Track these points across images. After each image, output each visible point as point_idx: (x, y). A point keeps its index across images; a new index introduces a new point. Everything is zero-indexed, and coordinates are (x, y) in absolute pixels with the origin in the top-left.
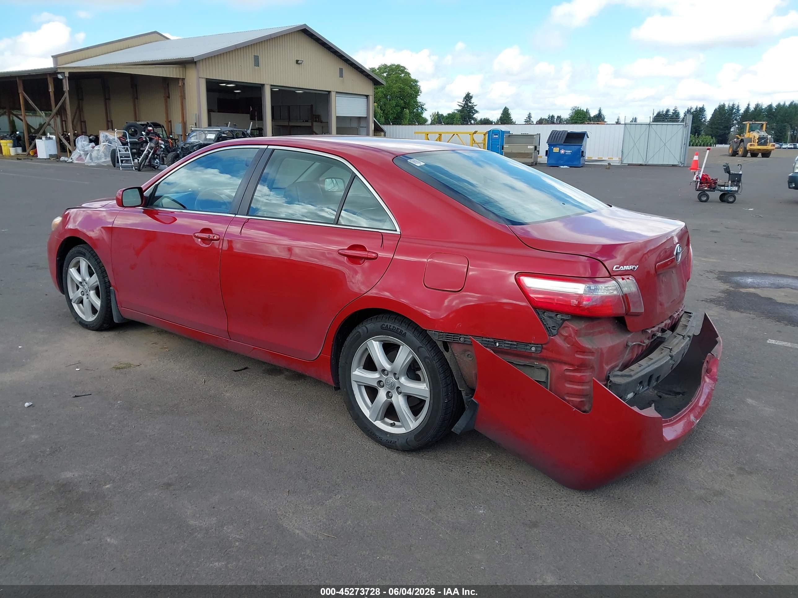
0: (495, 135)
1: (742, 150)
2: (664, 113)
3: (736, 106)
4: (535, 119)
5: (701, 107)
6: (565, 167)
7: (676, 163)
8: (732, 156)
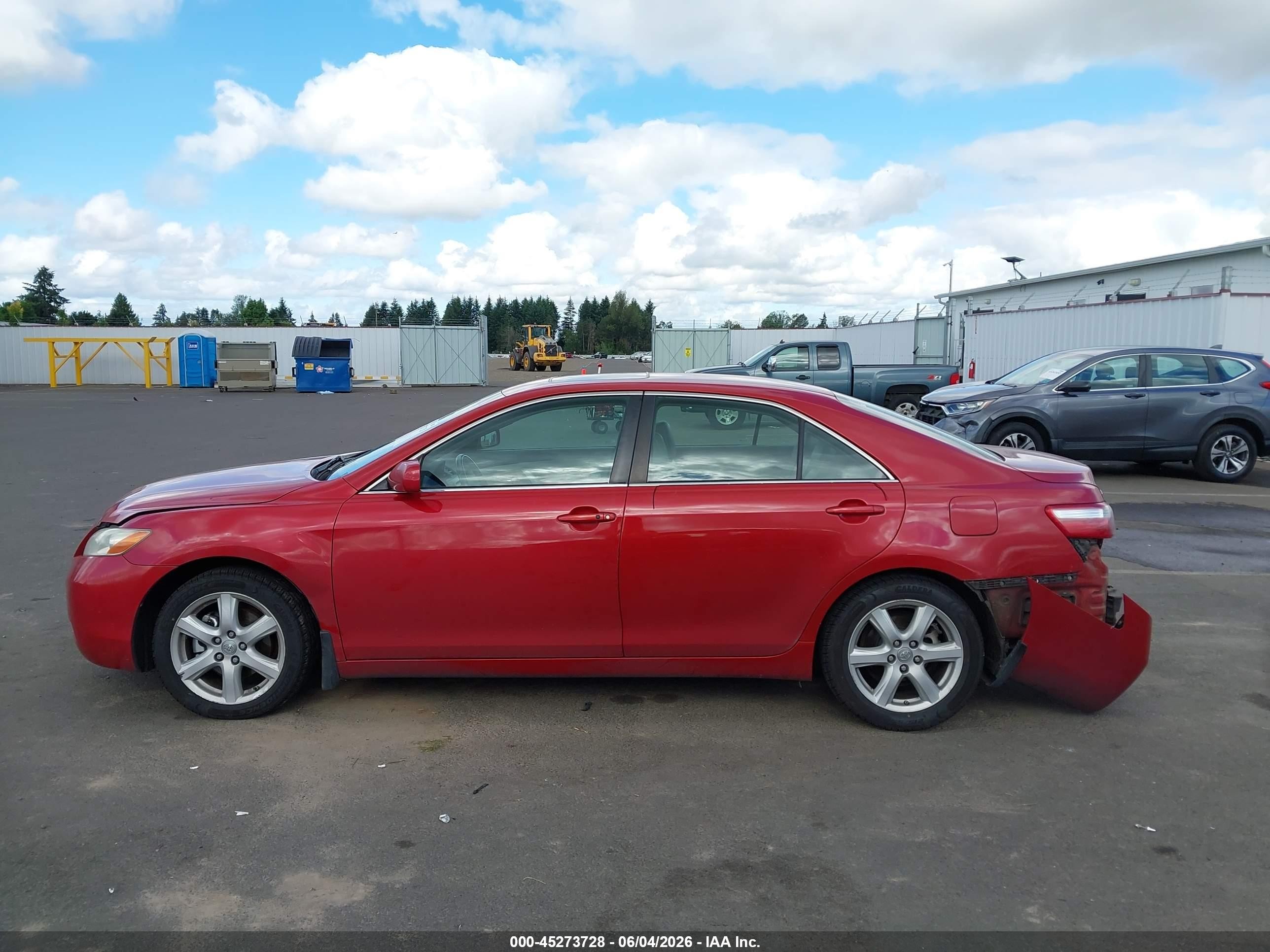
0: (192, 344)
1: (527, 362)
2: (380, 307)
3: (474, 302)
4: (173, 316)
5: (429, 300)
6: (326, 392)
7: (476, 382)
8: (515, 370)
